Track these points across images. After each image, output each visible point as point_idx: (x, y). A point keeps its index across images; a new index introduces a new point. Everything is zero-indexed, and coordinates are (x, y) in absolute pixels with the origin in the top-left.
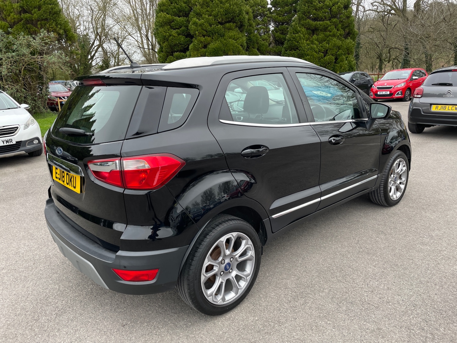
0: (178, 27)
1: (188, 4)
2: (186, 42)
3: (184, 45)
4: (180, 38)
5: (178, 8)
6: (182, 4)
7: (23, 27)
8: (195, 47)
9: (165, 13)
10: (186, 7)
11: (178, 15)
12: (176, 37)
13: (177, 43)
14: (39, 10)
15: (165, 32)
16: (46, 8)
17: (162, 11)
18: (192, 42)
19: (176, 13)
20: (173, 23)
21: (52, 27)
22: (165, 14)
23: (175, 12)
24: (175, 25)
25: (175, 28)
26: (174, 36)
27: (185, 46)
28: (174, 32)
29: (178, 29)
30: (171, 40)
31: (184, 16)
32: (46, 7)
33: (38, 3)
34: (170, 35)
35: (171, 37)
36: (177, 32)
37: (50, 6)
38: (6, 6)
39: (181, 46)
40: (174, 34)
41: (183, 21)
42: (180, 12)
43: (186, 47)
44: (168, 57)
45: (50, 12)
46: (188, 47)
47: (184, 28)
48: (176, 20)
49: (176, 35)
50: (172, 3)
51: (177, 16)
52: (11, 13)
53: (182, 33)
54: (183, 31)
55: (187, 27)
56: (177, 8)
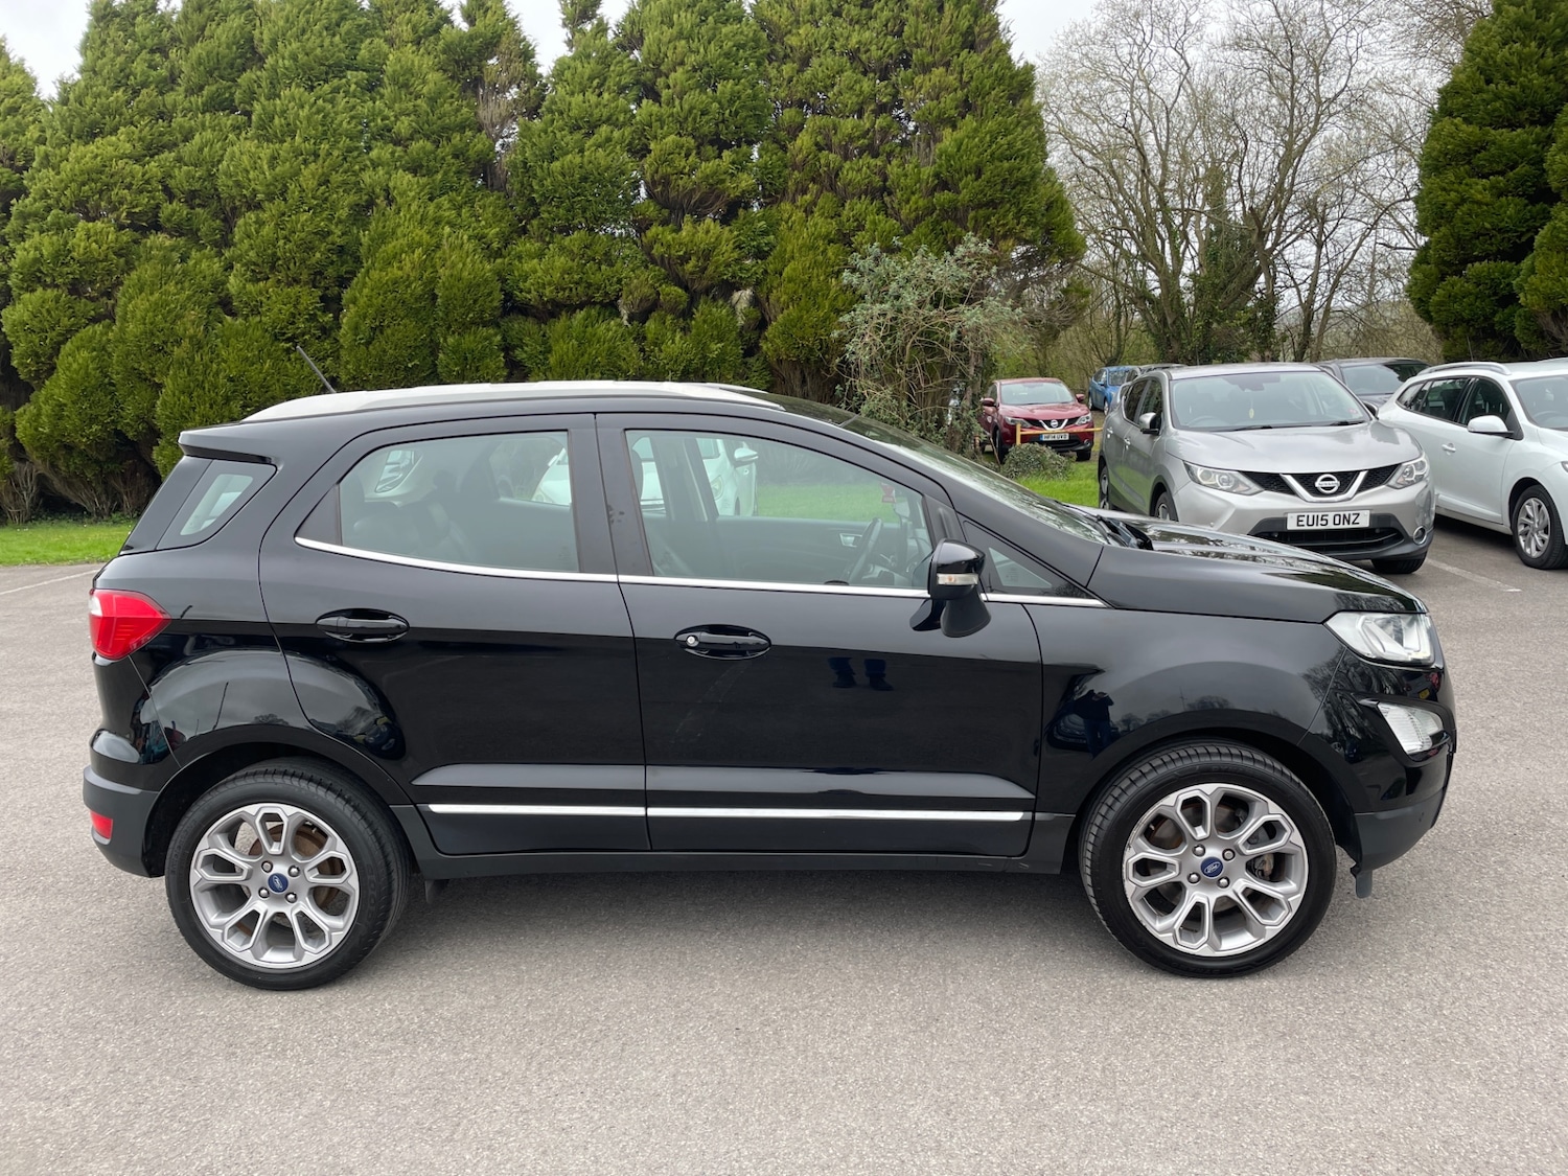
0: (1500, 168)
1: (1560, 73)
2: (1527, 220)
3: (1516, 231)
4: (1501, 207)
5: (1513, 97)
6: (1530, 81)
7: (933, 230)
8: (1557, 237)
9: (1458, 120)
10: (1547, 89)
11: (1508, 120)
12: (1487, 205)
13: (1487, 225)
14: (978, 177)
15: (1444, 189)
16: (995, 172)
17: (1451, 115)
18: (1548, 218)
19: (1500, 117)
20: (1483, 154)
21: (1004, 225)
22: (1456, 125)
23: (1496, 114)
24: (1491, 163)
25: (1486, 170)
26: (1479, 203)
27: (1519, 237)
28: (1479, 189)
29: (1502, 173)
30: (1462, 219)
31: (1533, 123)
32: (996, 167)
33: (975, 159)
34: (1463, 201)
35: (1465, 208)
36: (1493, 187)
37: (1006, 165)
38: (906, 175)
39: (1499, 237)
40: (1481, 193)
41: (1524, 144)
42: (1519, 109)
43: (1524, 239)
44: (1443, 279)
45: (1005, 181)
46: (1532, 240)
47: (1527, 167)
48: (1494, 143)
49: (1487, 197)
50: (1488, 82)
51: (1503, 127)
52: (913, 193)
53: (1516, 188)
54: (1522, 181)
55: (1539, 161)
56: (1508, 97)
